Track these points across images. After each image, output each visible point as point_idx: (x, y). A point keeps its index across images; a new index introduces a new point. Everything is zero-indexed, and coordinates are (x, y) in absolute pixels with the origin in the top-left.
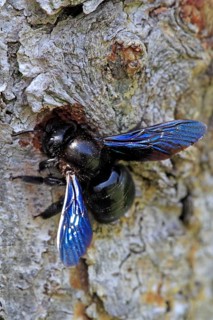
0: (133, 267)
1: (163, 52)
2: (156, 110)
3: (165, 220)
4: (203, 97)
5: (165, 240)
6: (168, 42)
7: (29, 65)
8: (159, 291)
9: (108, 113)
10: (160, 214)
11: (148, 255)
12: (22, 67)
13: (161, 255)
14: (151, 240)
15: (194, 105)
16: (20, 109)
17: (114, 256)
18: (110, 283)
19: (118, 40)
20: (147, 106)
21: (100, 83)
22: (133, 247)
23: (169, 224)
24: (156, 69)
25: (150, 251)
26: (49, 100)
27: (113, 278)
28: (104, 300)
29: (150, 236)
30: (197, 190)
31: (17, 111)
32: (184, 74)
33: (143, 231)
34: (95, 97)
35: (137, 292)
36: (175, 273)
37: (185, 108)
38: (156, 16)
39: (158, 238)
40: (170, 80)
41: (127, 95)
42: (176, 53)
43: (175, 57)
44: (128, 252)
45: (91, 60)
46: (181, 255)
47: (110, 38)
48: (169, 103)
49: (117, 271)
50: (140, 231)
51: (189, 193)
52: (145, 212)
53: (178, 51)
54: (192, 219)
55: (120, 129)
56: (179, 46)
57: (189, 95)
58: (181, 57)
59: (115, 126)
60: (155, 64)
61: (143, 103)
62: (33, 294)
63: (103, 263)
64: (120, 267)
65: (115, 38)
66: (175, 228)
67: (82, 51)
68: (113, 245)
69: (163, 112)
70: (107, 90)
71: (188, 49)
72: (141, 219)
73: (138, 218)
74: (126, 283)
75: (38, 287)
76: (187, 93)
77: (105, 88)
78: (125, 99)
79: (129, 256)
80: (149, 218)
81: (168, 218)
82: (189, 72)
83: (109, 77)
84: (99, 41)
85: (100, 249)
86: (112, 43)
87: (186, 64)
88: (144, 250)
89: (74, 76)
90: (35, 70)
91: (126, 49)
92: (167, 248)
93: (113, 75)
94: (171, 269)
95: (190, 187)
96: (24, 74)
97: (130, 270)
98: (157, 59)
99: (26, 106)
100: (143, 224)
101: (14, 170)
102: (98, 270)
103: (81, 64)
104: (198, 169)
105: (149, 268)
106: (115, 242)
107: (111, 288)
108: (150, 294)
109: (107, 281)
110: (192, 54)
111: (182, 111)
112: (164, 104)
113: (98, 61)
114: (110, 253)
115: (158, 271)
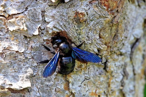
0: (86, 84)
1: (94, 15)
2: (92, 34)
3: (98, 70)
4: (111, 30)
5: (97, 76)
6: (95, 12)
7: (48, 18)
8: (96, 92)
9: (75, 34)
10: (96, 67)
11: (91, 80)
12: (46, 19)
13: (96, 81)
14: (92, 75)
15: (106, 32)
16: (46, 32)
17: (79, 80)
18: (77, 89)
19: (77, 11)
20: (89, 32)
21: (72, 24)
22: (85, 77)
23: (99, 71)
24: (92, 20)
25: (92, 79)
26: (54, 29)
27: (78, 87)
28: (75, 94)
29: (92, 74)
30: (110, 60)
32: (101, 22)
33: (89, 73)
34: (70, 29)
35: (88, 92)
36: (101, 86)
37: (103, 34)
38: (92, 3)
39: (94, 75)
40: (97, 24)
41: (81, 28)
42: (98, 15)
43: (98, 17)
44: (84, 79)
45: (69, 17)
46: (103, 81)
47: (75, 10)
48: (97, 31)
49: (80, 85)
51: (107, 61)
52: (90, 66)
53: (99, 15)
54: (108, 69)
55: (79, 40)
56: (100, 13)
57: (104, 29)
58: (100, 17)
59: (77, 38)
60: (91, 19)
61: (87, 31)
62: (52, 91)
63: (75, 82)
64: (81, 84)
65: (76, 10)
66: (102, 72)
67: (66, 14)
68: (79, 77)
69: (95, 34)
70: (74, 27)
71: (103, 14)
72: (89, 69)
73: (88, 68)
74: (84, 89)
75: (53, 89)
76: (103, 29)
77: (73, 26)
78: (81, 30)
80: (91, 68)
81: (99, 69)
82: (104, 22)
83: (75, 23)
84: (71, 11)
85: (74, 78)
86: (75, 12)
87: (102, 19)
89: (63, 22)
90: (51, 20)
91: (80, 14)
92: (98, 78)
93: (76, 22)
94: (100, 85)
95: (107, 59)
96: (47, 21)
97: (85, 85)
98: (92, 17)
100: (89, 70)
101: (45, 52)
102: (73, 84)
103: (65, 18)
104: (110, 53)
105: (92, 84)
106: (79, 76)
107: (77, 90)
108: (93, 93)
109: (76, 88)
110: (104, 16)
111: (102, 34)
112: (95, 32)
113: (71, 17)
114: (77, 79)
115: (95, 85)
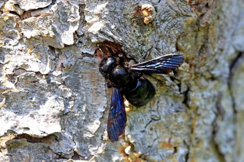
0: (153, 128)
1: (167, 12)
2: (164, 43)
3: (174, 104)
4: (196, 37)
5: (171, 114)
6: (170, 6)
8: (169, 142)
9: (134, 44)
10: (171, 100)
11: (162, 121)
12: (87, 18)
13: (170, 123)
14: (164, 113)
15: (187, 41)
16: (86, 41)
17: (142, 121)
18: (138, 136)
19: (139, 5)
20: (159, 41)
21: (130, 28)
22: (153, 117)
23: (176, 106)
24: (163, 21)
25: (163, 119)
26: (101, 36)
27: (140, 133)
28: (134, 145)
29: (163, 111)
30: (194, 88)
31: (84, 41)
32: (180, 24)
33: (159, 109)
34: (127, 35)
35: (156, 141)
36: (179, 132)
37: (182, 43)
39: (168, 113)
40: (172, 27)
41: (145, 34)
42: (175, 12)
43: (174, 15)
44: (150, 120)
45: (125, 15)
46: (182, 122)
47: (135, 3)
48: (172, 40)
49: (143, 129)
50: (157, 109)
51: (189, 89)
52: (161, 98)
53: (176, 11)
54: (190, 103)
55: (142, 53)
56: (177, 9)
57: (185, 36)
58: (178, 15)
59: (139, 51)
60: (163, 18)
61: (156, 39)
62: (95, 140)
63: (134, 125)
64: (145, 127)
65: (138, 4)
66: (180, 108)
67: (120, 10)
68: (141, 115)
69: (169, 44)
70: (134, 31)
71: (183, 11)
72: (158, 102)
73: (156, 102)
74: (149, 136)
75: (98, 136)
76: (183, 35)
77: (133, 31)
78: (145, 37)
79: (151, 121)
80: (163, 101)
81: (176, 102)
82: (185, 25)
83: (135, 24)
84: (129, 5)
85: (132, 117)
86: (136, 6)
87: (182, 19)
88: (160, 119)
89: (116, 23)
90: (94, 19)
91: (143, 10)
92: (173, 118)
93: (137, 24)
94: (176, 130)
95: (189, 86)
96: (88, 22)
97: (151, 129)
98: (164, 15)
99: (89, 39)
100: (159, 105)
101: (84, 73)
102: (131, 128)
103: (119, 17)
104: (193, 77)
105: (163, 129)
106: (142, 114)
107: (139, 139)
108: (164, 142)
109: (136, 135)
110: (185, 13)
111: (180, 44)
112: (169, 40)
113: (128, 16)
114: (139, 120)
115: (169, 130)
